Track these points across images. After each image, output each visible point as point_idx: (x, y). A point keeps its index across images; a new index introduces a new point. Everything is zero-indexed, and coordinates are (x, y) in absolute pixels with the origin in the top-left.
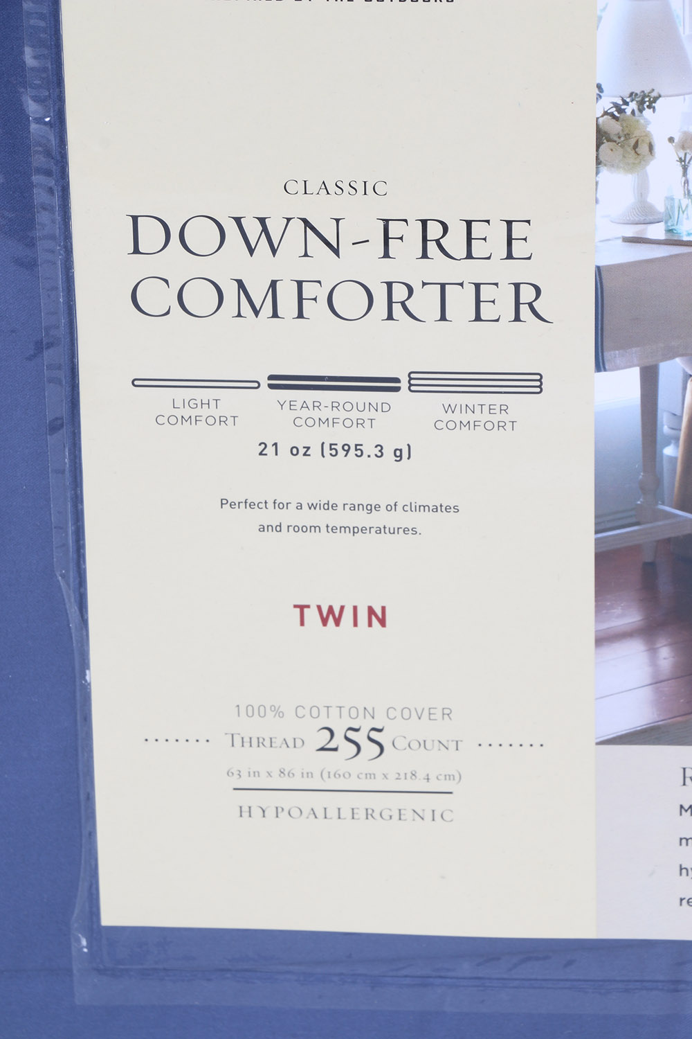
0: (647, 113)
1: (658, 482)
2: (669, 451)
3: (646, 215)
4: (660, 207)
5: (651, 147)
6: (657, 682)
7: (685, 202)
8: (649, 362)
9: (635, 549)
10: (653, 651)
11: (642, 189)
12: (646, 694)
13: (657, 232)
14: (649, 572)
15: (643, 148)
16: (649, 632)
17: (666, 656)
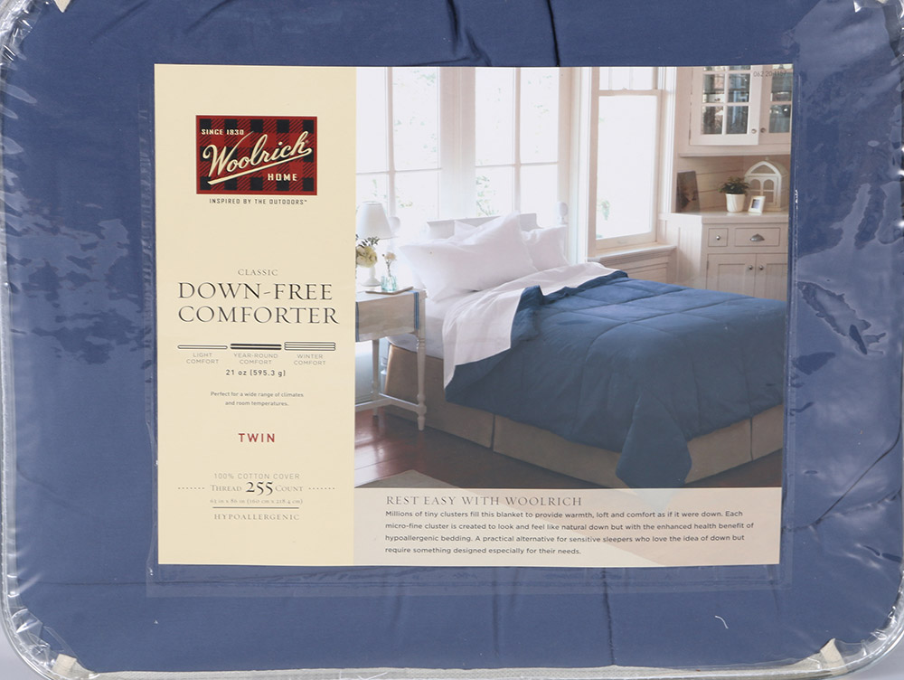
0: (374, 245)
1: (379, 384)
2: (383, 372)
3: (375, 283)
4: (380, 280)
5: (376, 258)
6: (378, 463)
7: (389, 278)
8: (375, 339)
9: (371, 410)
10: (377, 450)
11: (373, 274)
12: (374, 468)
13: (378, 289)
14: (375, 418)
15: (373, 258)
16: (375, 443)
17: (381, 452)
